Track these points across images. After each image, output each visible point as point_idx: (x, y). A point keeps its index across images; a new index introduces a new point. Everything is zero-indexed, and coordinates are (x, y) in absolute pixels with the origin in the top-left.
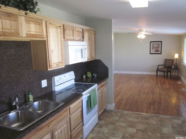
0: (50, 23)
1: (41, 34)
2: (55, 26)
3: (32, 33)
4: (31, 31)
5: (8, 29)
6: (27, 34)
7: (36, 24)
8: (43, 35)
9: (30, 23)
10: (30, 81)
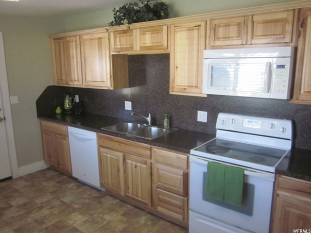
0: (175, 27)
1: (159, 44)
2: (186, 29)
3: (148, 45)
4: (146, 43)
5: (125, 45)
6: (141, 47)
7: (153, 33)
8: (162, 45)
9: (146, 34)
10: (179, 104)
